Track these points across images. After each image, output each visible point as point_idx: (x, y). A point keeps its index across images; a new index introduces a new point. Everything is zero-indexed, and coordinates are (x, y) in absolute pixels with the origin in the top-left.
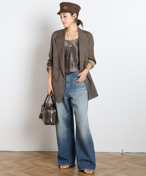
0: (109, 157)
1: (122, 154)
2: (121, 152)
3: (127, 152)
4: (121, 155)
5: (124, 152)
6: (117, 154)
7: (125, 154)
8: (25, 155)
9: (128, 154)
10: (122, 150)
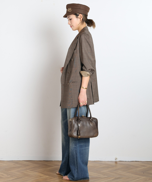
0: (103, 165)
1: (116, 162)
2: (114, 160)
3: (120, 160)
4: (114, 164)
5: (118, 160)
6: (111, 163)
7: (118, 163)
8: (14, 165)
9: (122, 162)
10: (115, 159)
